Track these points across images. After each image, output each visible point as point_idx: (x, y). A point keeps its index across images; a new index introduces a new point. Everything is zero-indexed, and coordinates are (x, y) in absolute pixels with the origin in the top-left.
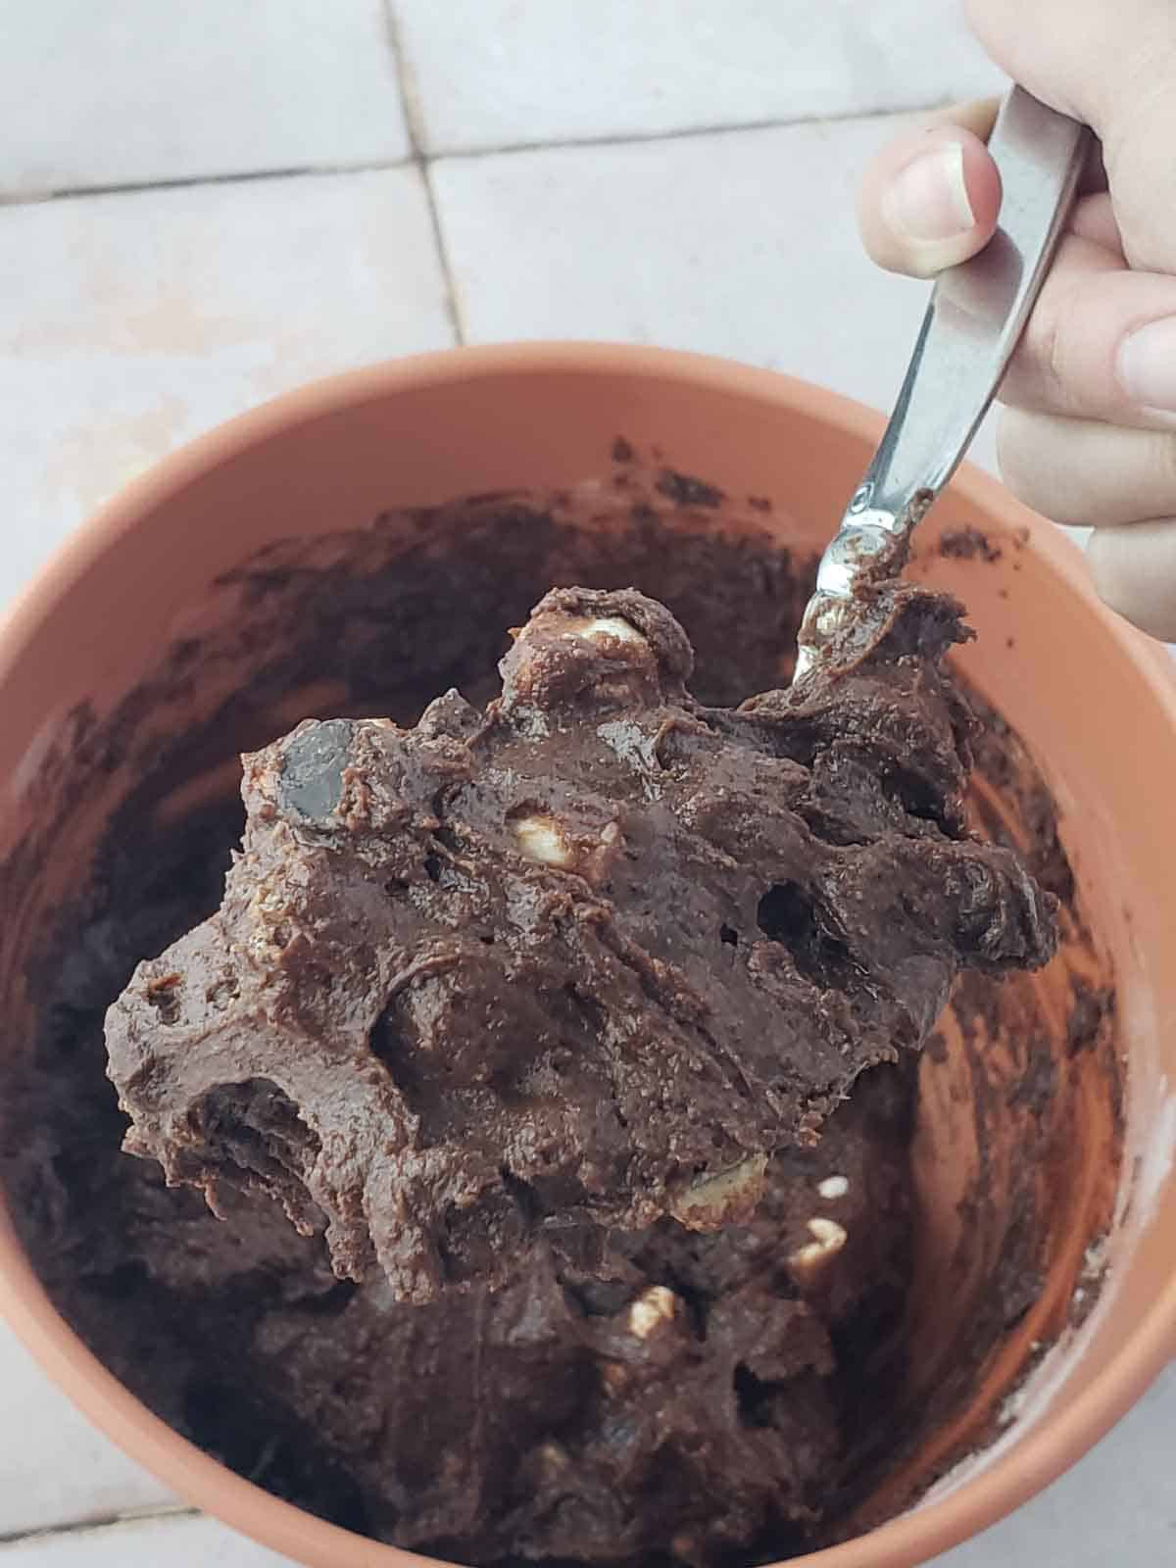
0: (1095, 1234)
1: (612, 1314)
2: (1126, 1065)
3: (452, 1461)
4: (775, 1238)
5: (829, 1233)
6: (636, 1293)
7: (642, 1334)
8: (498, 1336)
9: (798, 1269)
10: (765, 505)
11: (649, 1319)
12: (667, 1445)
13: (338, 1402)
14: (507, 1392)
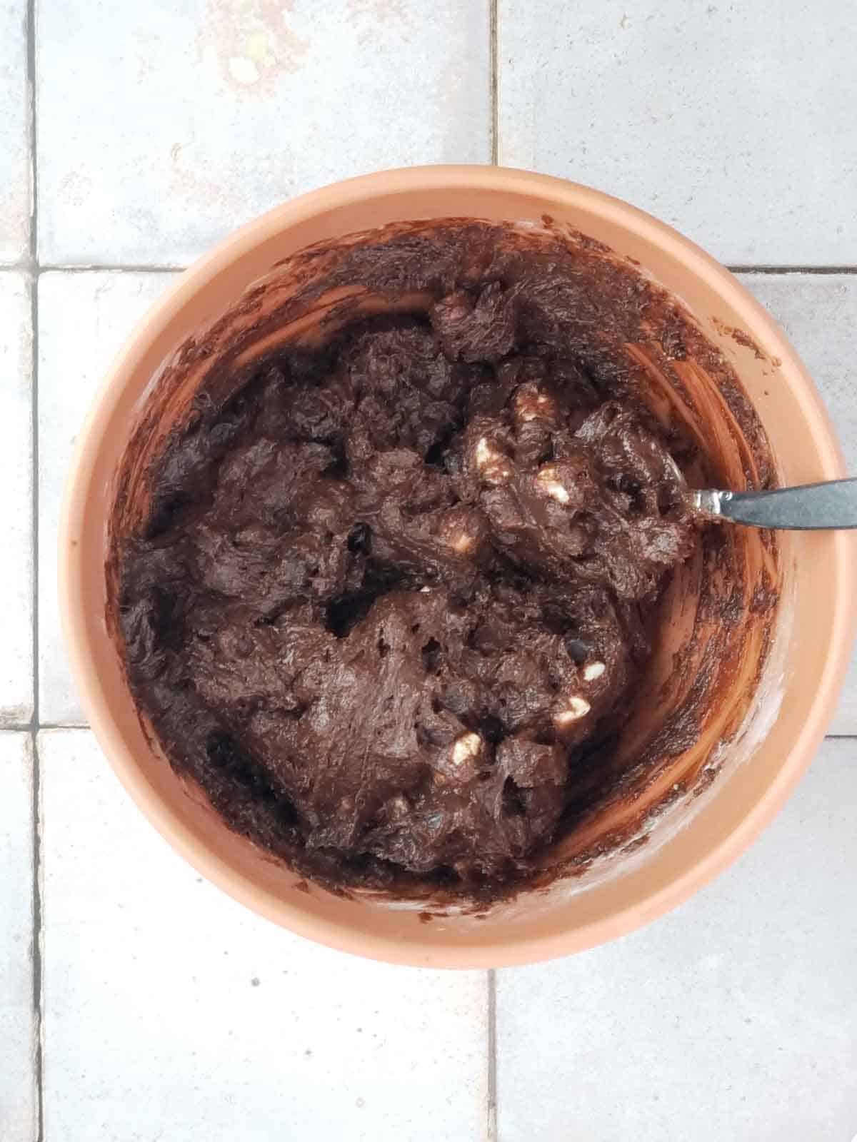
0: (726, 735)
1: (444, 747)
2: (772, 644)
3: (345, 804)
4: (548, 705)
5: (581, 707)
6: (458, 737)
7: (457, 762)
8: (378, 749)
9: (558, 724)
10: (637, 263)
11: (464, 754)
12: (457, 832)
13: (289, 765)
14: (379, 776)
